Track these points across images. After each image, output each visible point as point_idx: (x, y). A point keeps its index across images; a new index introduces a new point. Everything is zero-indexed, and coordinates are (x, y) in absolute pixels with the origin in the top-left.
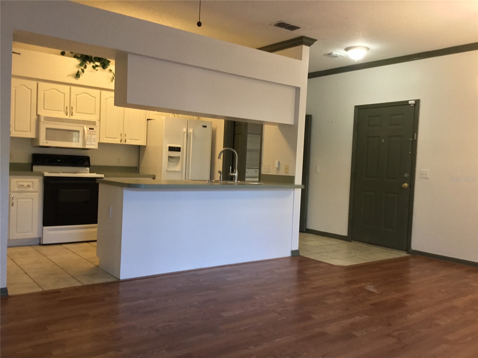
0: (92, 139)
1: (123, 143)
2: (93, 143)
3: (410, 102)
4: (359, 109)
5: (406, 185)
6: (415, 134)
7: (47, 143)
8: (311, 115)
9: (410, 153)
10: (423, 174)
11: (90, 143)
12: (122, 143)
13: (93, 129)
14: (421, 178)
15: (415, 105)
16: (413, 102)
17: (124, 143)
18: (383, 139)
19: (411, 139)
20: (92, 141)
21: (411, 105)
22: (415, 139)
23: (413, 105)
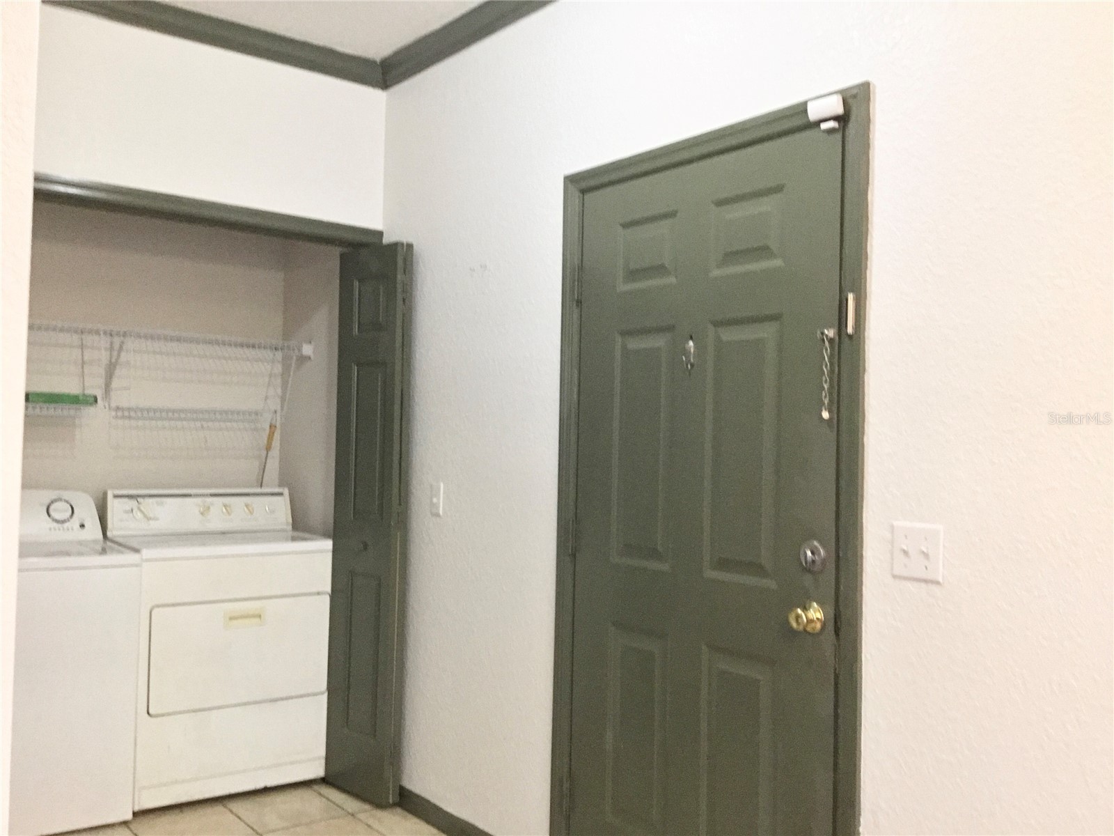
3: (814, 113)
4: (583, 192)
5: (815, 613)
6: (851, 297)
8: (410, 246)
9: (825, 415)
10: (905, 553)
14: (895, 577)
15: (842, 119)
16: (835, 106)
18: (691, 338)
19: (830, 333)
21: (824, 126)
22: (850, 330)
23: (832, 124)
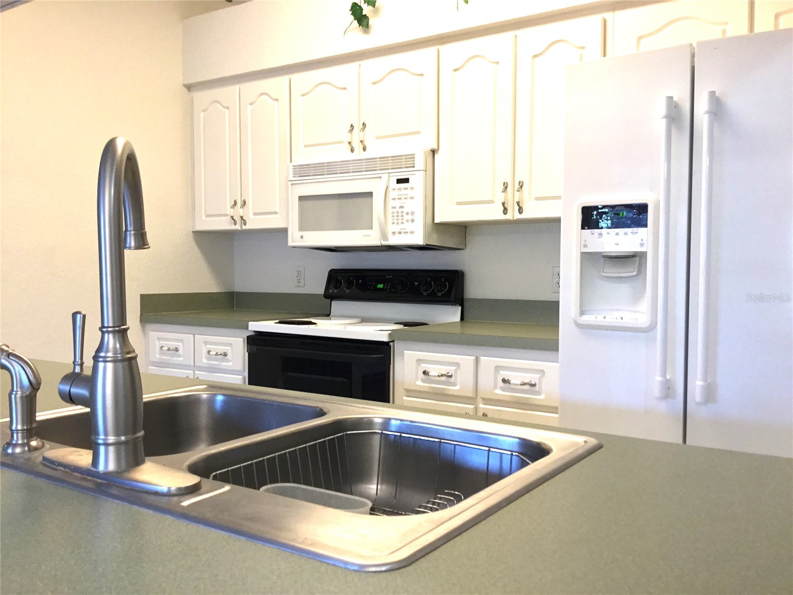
0: (405, 214)
1: (513, 214)
2: (408, 227)
7: (302, 237)
11: (401, 226)
12: (509, 216)
13: (406, 181)
17: (518, 216)
20: (405, 221)
